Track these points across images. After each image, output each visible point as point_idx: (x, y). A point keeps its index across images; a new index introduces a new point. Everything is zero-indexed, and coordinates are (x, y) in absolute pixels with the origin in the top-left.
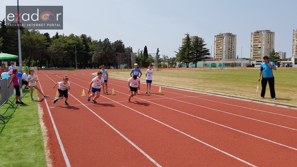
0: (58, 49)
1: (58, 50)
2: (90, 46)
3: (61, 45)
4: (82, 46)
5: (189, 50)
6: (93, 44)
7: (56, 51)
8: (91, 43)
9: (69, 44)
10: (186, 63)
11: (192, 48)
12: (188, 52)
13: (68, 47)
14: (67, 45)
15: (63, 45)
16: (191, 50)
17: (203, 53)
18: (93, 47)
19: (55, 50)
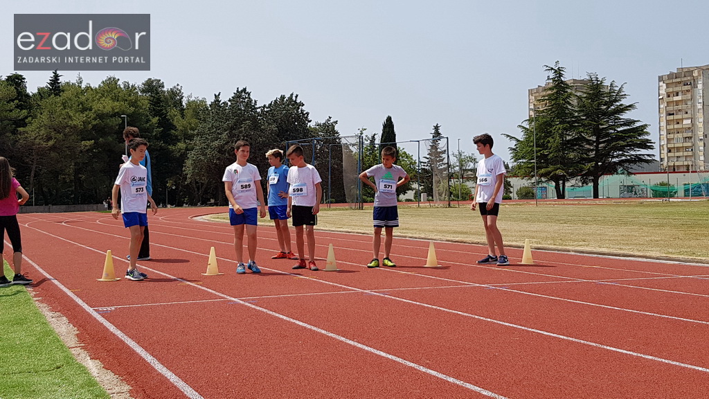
0: (59, 132)
1: (61, 136)
2: (179, 123)
3: (70, 117)
4: (148, 120)
5: (564, 129)
6: (189, 113)
7: (51, 143)
8: (182, 110)
9: (101, 116)
10: (556, 179)
11: (578, 120)
12: (561, 136)
13: (94, 126)
14: (95, 119)
15: (78, 120)
16: (572, 127)
17: (622, 138)
18: (190, 124)
19: (49, 138)
